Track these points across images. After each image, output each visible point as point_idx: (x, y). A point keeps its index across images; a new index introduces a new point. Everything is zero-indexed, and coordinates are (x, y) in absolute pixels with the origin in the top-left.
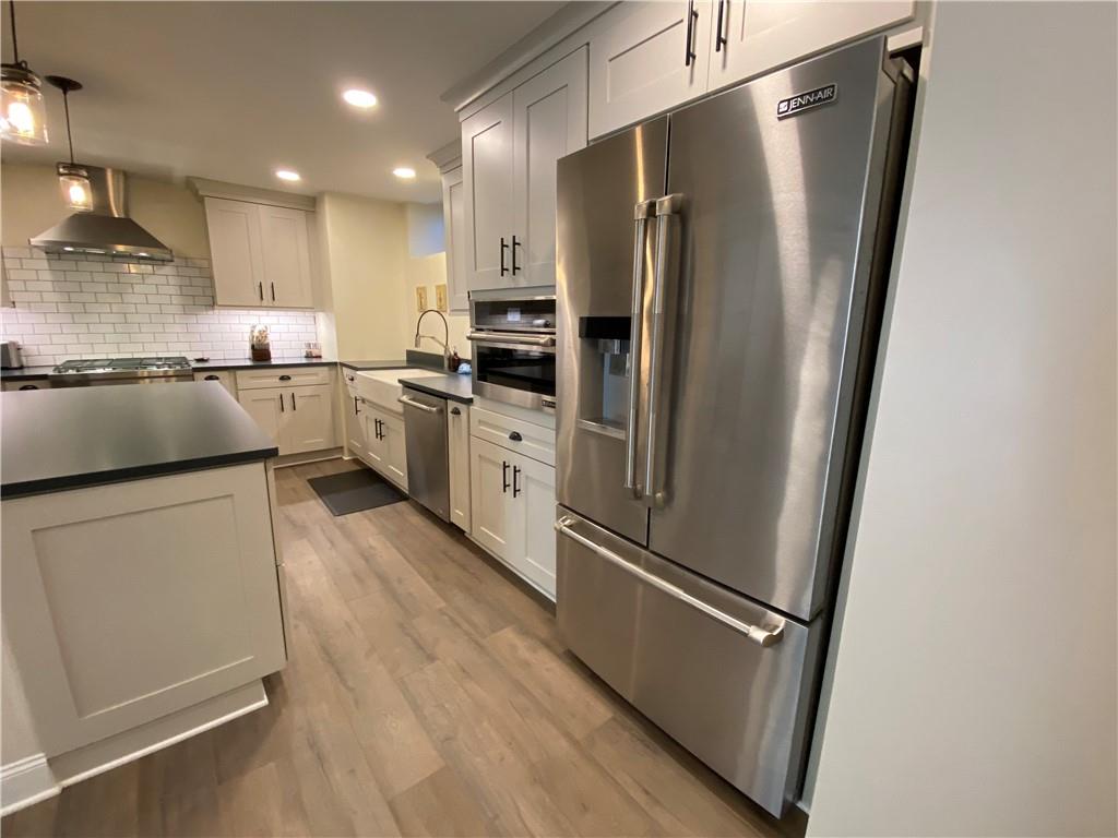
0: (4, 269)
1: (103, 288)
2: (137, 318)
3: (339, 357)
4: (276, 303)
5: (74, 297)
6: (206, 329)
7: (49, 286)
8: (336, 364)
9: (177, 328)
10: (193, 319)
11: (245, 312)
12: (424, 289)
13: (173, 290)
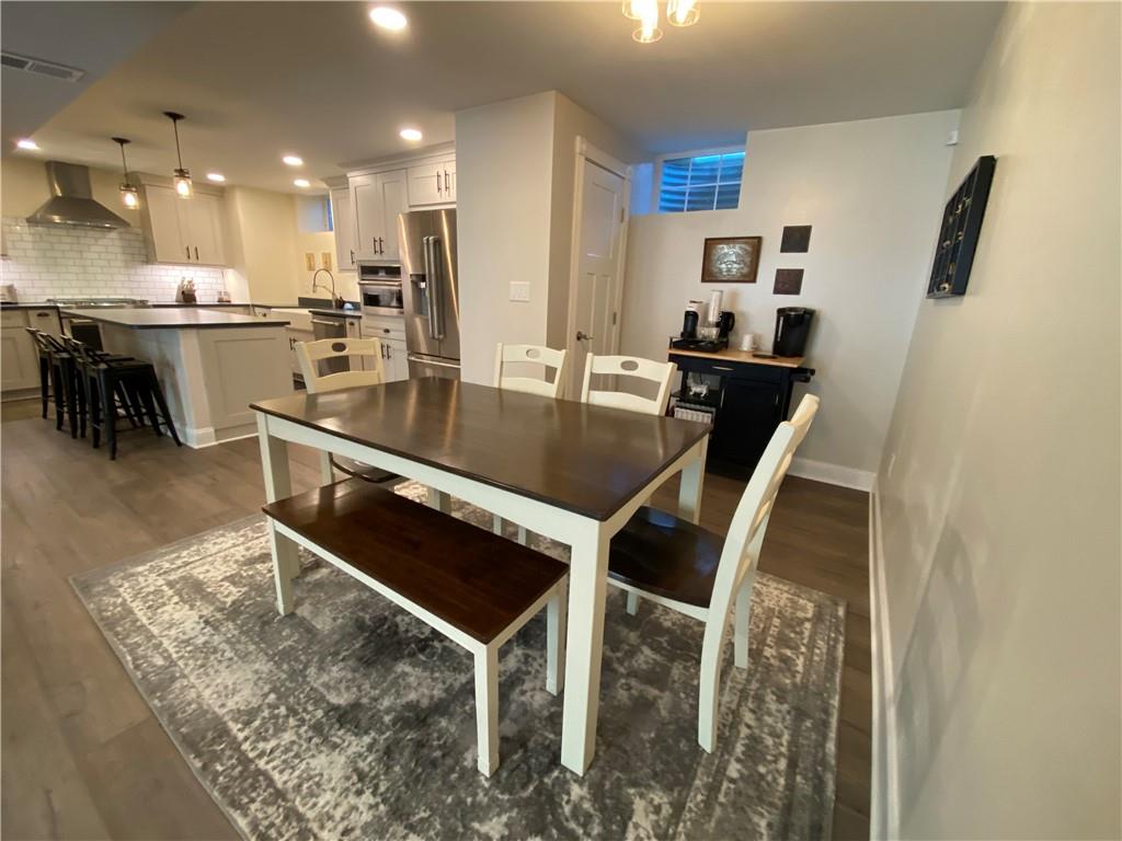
0: (2, 232)
1: (67, 247)
2: (91, 270)
3: (252, 299)
4: (200, 262)
5: (48, 254)
6: (142, 278)
7: (30, 246)
8: (248, 306)
9: (122, 278)
10: (133, 271)
11: (171, 267)
12: (312, 255)
13: (119, 250)
